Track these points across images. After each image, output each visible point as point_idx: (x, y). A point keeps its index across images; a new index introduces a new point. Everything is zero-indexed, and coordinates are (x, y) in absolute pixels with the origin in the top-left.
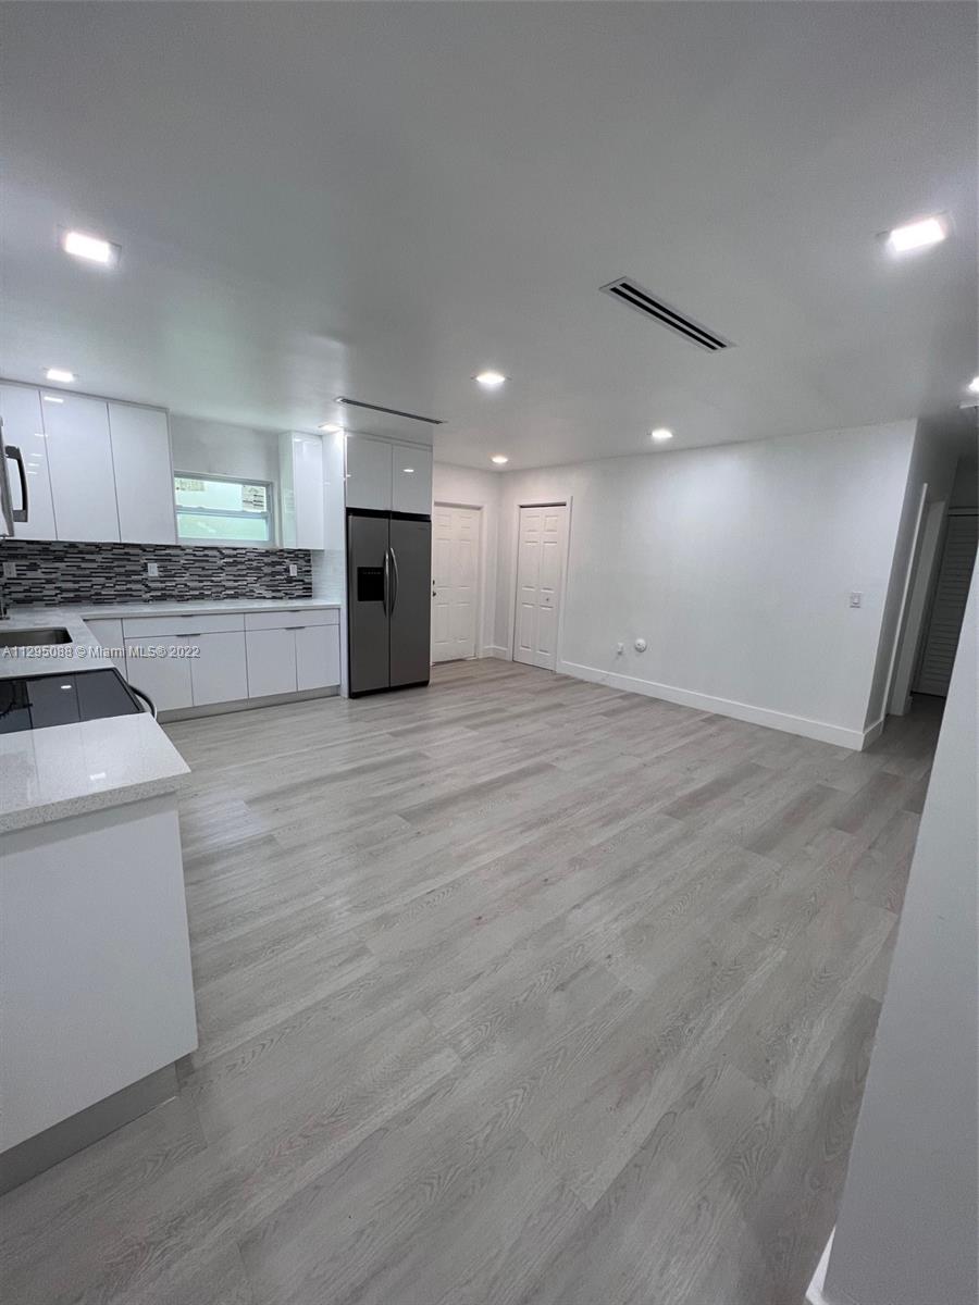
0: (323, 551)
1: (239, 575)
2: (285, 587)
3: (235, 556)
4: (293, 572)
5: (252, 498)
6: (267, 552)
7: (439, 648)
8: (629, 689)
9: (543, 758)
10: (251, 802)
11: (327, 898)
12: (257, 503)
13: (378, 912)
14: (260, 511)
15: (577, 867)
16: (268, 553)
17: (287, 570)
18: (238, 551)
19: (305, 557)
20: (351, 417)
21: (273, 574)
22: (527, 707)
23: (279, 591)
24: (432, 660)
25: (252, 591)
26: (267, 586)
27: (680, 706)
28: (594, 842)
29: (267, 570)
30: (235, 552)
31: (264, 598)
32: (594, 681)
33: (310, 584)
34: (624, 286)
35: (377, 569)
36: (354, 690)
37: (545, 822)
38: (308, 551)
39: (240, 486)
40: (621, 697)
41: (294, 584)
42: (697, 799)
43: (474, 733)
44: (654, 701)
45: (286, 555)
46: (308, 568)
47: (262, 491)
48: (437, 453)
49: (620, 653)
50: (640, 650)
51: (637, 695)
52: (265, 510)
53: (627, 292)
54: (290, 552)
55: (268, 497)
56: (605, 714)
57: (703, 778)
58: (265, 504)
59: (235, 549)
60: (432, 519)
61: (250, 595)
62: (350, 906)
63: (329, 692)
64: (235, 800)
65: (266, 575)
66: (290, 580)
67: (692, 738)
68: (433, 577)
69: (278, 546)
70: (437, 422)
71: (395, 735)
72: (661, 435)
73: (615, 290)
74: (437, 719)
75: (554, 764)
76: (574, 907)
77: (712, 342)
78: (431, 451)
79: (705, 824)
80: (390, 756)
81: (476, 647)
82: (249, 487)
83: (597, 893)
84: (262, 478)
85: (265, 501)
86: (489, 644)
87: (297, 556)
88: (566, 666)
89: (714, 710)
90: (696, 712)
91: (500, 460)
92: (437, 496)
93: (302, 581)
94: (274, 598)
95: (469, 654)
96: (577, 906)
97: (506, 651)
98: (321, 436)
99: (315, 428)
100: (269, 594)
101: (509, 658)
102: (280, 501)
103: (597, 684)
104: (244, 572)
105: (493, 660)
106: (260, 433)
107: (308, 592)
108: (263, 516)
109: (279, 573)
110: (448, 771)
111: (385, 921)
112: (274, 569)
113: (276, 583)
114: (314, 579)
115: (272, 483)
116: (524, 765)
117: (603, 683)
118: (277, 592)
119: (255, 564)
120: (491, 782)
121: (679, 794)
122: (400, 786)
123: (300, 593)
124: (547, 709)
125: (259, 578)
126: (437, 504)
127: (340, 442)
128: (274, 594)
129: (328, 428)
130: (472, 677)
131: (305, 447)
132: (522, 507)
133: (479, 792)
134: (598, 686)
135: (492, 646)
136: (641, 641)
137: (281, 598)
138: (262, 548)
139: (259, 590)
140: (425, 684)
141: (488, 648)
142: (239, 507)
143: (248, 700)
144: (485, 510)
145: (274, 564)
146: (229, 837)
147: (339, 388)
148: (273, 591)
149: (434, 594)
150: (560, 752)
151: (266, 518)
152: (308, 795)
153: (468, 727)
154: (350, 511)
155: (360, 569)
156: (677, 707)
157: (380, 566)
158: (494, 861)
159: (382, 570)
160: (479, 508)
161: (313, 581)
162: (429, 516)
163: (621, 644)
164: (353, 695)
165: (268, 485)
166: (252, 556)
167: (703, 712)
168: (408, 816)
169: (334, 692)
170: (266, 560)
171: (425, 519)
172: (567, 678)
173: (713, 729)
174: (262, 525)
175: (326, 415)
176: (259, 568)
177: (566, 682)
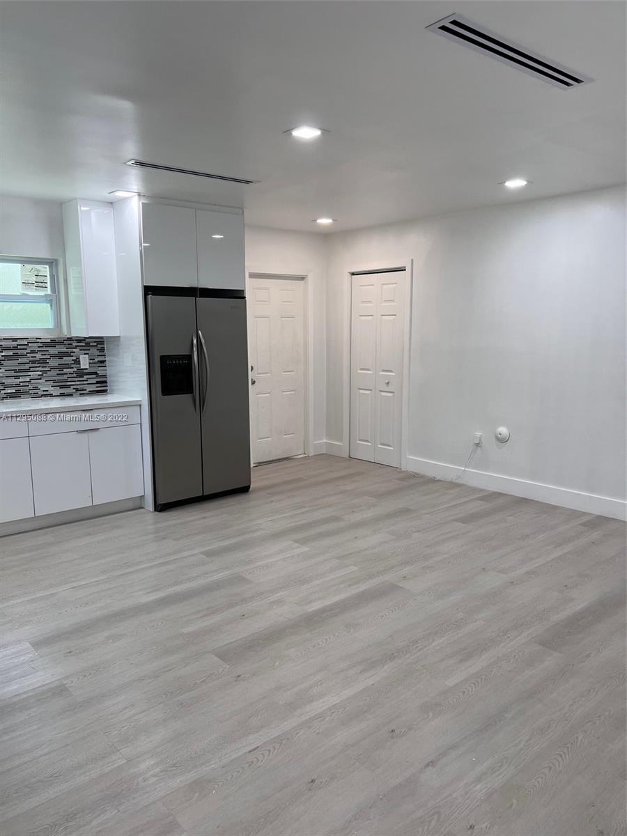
0: (119, 337)
1: (20, 371)
2: (76, 382)
3: (15, 348)
4: (85, 363)
5: (34, 279)
6: (53, 341)
7: (261, 445)
8: (493, 488)
9: (388, 578)
10: (37, 645)
11: (129, 761)
12: (39, 285)
13: (191, 776)
14: (42, 294)
15: (431, 714)
16: (53, 343)
17: (77, 362)
18: (19, 342)
19: (98, 345)
20: (146, 181)
21: (61, 367)
22: (368, 514)
23: (69, 386)
24: (254, 459)
25: (37, 388)
26: (54, 381)
27: (555, 508)
28: (450, 682)
29: (54, 362)
30: (15, 343)
31: (51, 395)
32: (449, 479)
33: (105, 376)
34: (454, 23)
35: (184, 357)
36: (161, 501)
37: (391, 657)
38: (102, 338)
39: (19, 265)
40: (481, 499)
41: (85, 377)
42: (578, 624)
43: (305, 549)
44: (524, 501)
45: (75, 344)
46: (101, 359)
47: (45, 270)
48: (249, 215)
49: (478, 445)
50: (502, 441)
51: (500, 494)
52: (49, 292)
53: (458, 29)
54: (79, 340)
55: (52, 277)
56: (463, 520)
57: (584, 598)
58: (48, 285)
59: (15, 340)
60: (247, 295)
61: (35, 394)
62: (158, 770)
63: (131, 505)
64: (20, 641)
65: (53, 368)
66: (81, 373)
67: (568, 548)
68: (251, 361)
69: (65, 333)
70: (247, 182)
71: (210, 554)
72: (515, 184)
73: (444, 28)
74: (258, 534)
75: (399, 584)
76: (427, 765)
77: (566, 78)
78: (243, 214)
79: (588, 656)
80: (201, 582)
81: (306, 443)
82: (29, 267)
83: (453, 747)
84: (44, 254)
85: (49, 282)
86: (320, 439)
87: (88, 345)
88: (413, 462)
89: (596, 511)
90: (574, 514)
91: (325, 221)
92: (251, 265)
93: (96, 373)
94: (62, 395)
95: (299, 453)
96: (432, 763)
97: (340, 446)
98: (112, 203)
99: (104, 194)
100: (57, 391)
101: (346, 455)
102: (66, 281)
103: (451, 483)
104: (27, 367)
105: (326, 458)
106: (39, 202)
107: (102, 386)
108: (47, 299)
109: (67, 366)
110: (276, 596)
111: (199, 787)
112: (61, 361)
113: (65, 377)
114: (110, 371)
115: (56, 260)
116: (363, 587)
117: (459, 481)
118: (65, 388)
119: (39, 356)
120: (323, 611)
121: (555, 618)
122: (216, 619)
123: (93, 388)
124: (390, 516)
125: (45, 372)
126: (252, 276)
127: (134, 208)
128: (63, 391)
129: (120, 194)
130: (300, 480)
131: (93, 215)
132: (353, 274)
133: (313, 621)
134: (453, 485)
135: (325, 441)
136: (503, 430)
137: (71, 395)
138: (47, 337)
139: (44, 386)
140: (245, 490)
141: (320, 442)
142: (18, 290)
143: (35, 518)
144: (310, 279)
145: (61, 355)
146: (14, 687)
147: (131, 150)
148: (62, 387)
149: (253, 383)
150: (407, 570)
151: (51, 301)
152: (106, 634)
153: (296, 541)
154: (148, 290)
155: (163, 358)
156: (550, 509)
157: (187, 353)
158: (330, 709)
159: (190, 357)
160: (302, 278)
161: (108, 373)
162: (242, 292)
163: (478, 434)
164: (161, 507)
165: (52, 263)
166: (35, 347)
167: (584, 514)
168: (224, 655)
169: (136, 505)
170: (52, 351)
171: (238, 295)
172: (415, 476)
173: (595, 535)
174: (46, 309)
175: (116, 179)
176: (44, 361)
177: (415, 481)
